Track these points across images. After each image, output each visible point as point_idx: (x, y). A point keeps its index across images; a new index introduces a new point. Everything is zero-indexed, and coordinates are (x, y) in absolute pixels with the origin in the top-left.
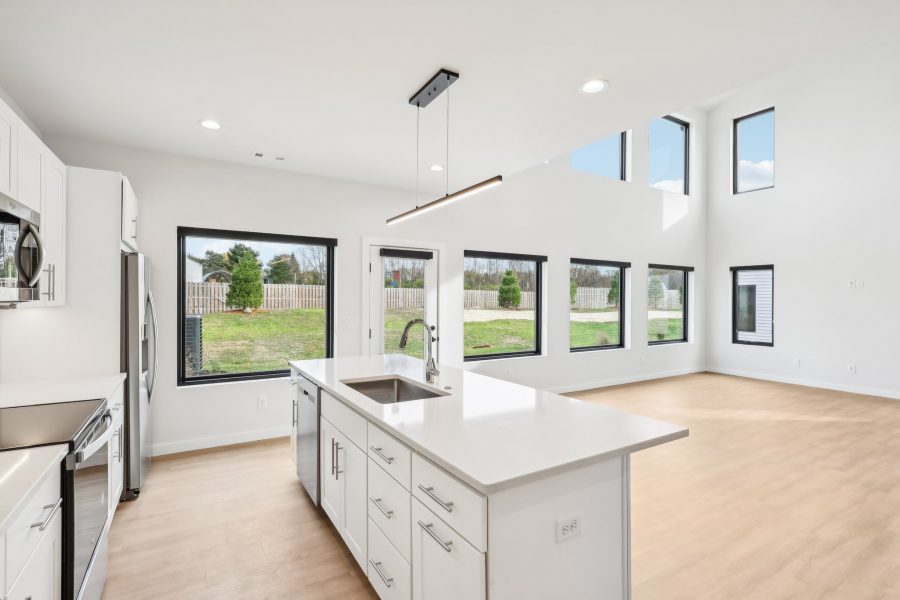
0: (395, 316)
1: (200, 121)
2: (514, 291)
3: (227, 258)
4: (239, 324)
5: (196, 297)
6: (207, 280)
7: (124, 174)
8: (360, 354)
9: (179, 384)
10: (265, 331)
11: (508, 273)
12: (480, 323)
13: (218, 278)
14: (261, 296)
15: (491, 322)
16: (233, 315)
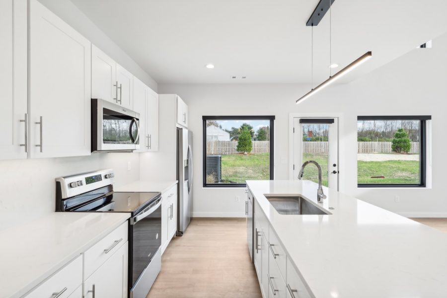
0: (319, 157)
1: (205, 66)
2: (405, 142)
3: (240, 130)
4: (242, 159)
5: (226, 147)
6: (232, 140)
7: (178, 95)
8: (288, 179)
9: (204, 187)
10: (252, 163)
11: (400, 130)
12: (376, 163)
13: (236, 138)
14: (251, 146)
15: (386, 162)
16: (240, 155)
